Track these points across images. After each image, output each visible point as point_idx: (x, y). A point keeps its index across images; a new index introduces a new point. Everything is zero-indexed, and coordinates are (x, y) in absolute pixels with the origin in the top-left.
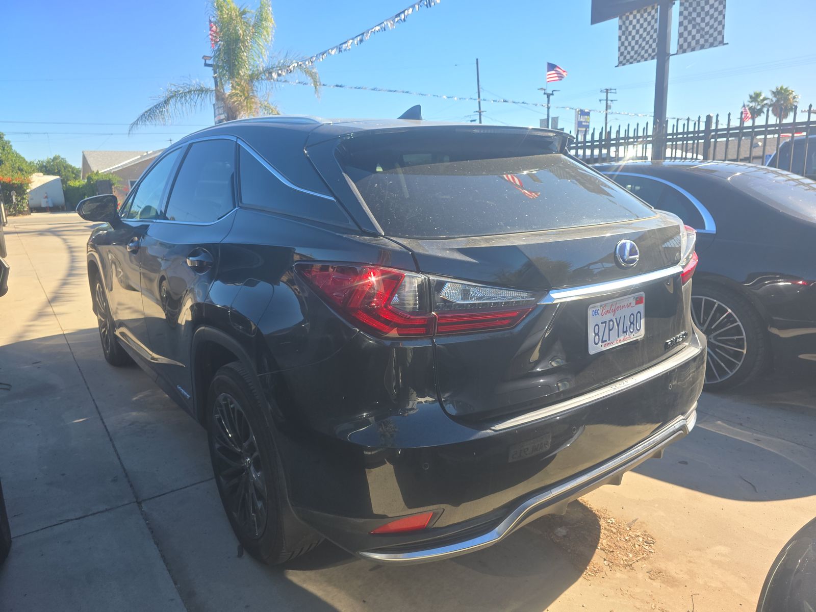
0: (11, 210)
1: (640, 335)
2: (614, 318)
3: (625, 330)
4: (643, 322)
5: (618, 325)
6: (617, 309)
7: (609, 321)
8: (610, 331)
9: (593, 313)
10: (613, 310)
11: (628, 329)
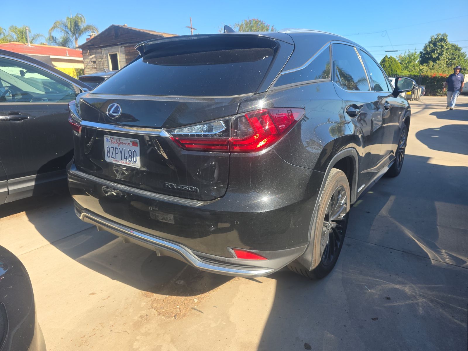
0: (441, 93)
1: (137, 165)
2: (119, 148)
3: (126, 157)
4: (138, 159)
5: (121, 153)
6: (120, 143)
7: (116, 148)
8: (116, 153)
9: (107, 140)
10: (118, 142)
11: (128, 158)
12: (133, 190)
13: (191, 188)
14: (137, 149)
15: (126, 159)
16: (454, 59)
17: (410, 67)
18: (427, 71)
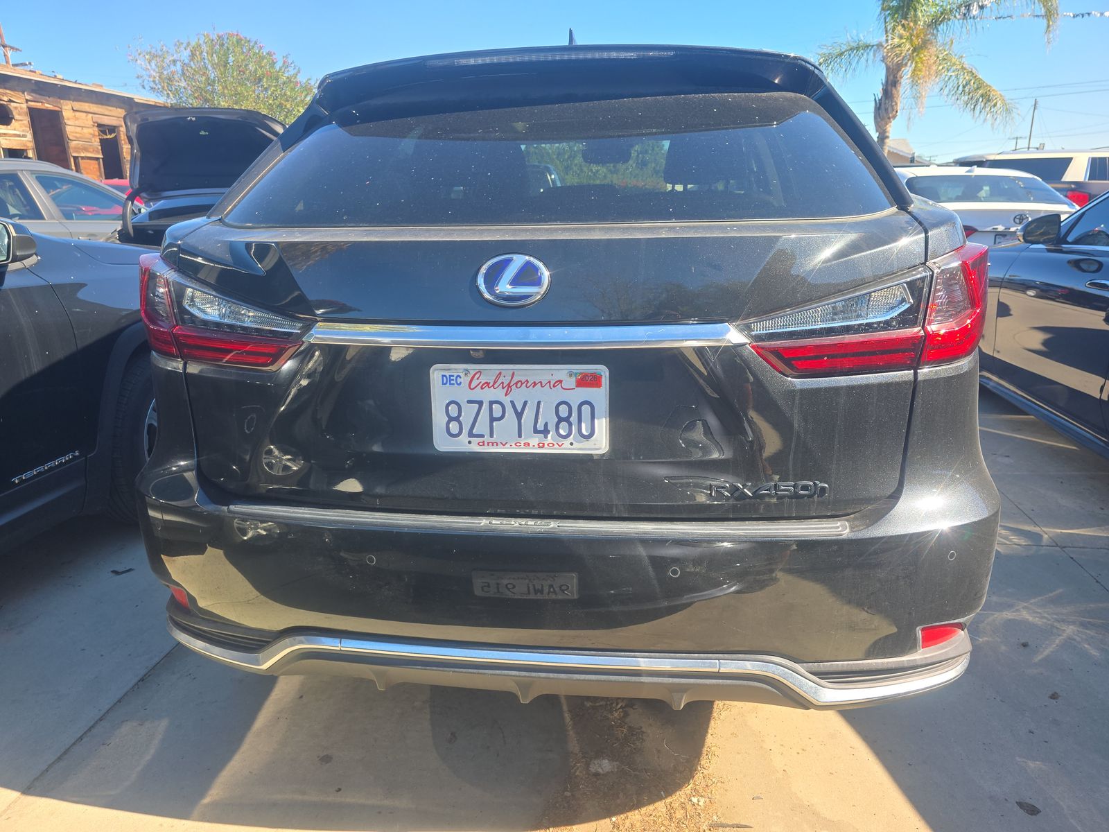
1: (594, 447)
2: (506, 401)
3: (540, 426)
4: (602, 426)
5: (519, 415)
6: (516, 384)
7: (491, 403)
8: (492, 419)
9: (447, 380)
10: (502, 383)
11: (551, 427)
12: (582, 525)
13: (805, 488)
14: (600, 396)
15: (545, 432)
16: (646, 152)
17: (575, 168)
18: (605, 177)
